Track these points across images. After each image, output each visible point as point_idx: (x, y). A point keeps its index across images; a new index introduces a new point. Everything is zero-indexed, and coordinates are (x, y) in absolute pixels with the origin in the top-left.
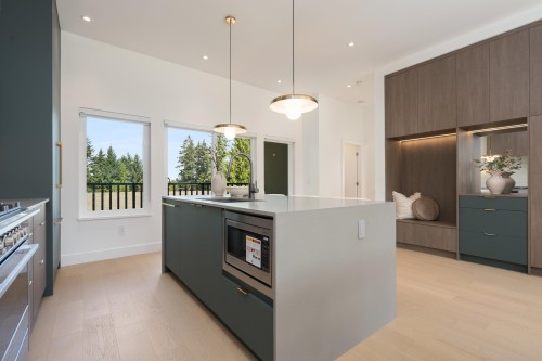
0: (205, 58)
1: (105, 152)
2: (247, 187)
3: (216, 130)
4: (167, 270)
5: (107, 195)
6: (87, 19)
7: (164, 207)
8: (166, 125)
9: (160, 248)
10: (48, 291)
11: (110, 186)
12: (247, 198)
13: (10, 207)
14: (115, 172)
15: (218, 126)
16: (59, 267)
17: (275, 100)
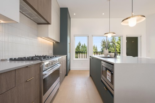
0: (103, 14)
1: (84, 45)
2: (114, 53)
3: (105, 35)
4: (90, 76)
5: (84, 55)
6: (75, 14)
7: (90, 58)
8: (93, 36)
9: (89, 69)
10: (66, 75)
11: (84, 52)
12: (114, 57)
13: (56, 56)
14: (85, 49)
15: (105, 34)
16: (70, 70)
17: (123, 21)
